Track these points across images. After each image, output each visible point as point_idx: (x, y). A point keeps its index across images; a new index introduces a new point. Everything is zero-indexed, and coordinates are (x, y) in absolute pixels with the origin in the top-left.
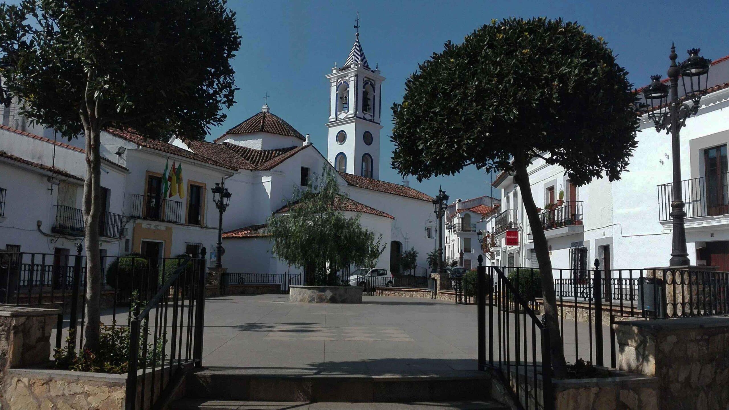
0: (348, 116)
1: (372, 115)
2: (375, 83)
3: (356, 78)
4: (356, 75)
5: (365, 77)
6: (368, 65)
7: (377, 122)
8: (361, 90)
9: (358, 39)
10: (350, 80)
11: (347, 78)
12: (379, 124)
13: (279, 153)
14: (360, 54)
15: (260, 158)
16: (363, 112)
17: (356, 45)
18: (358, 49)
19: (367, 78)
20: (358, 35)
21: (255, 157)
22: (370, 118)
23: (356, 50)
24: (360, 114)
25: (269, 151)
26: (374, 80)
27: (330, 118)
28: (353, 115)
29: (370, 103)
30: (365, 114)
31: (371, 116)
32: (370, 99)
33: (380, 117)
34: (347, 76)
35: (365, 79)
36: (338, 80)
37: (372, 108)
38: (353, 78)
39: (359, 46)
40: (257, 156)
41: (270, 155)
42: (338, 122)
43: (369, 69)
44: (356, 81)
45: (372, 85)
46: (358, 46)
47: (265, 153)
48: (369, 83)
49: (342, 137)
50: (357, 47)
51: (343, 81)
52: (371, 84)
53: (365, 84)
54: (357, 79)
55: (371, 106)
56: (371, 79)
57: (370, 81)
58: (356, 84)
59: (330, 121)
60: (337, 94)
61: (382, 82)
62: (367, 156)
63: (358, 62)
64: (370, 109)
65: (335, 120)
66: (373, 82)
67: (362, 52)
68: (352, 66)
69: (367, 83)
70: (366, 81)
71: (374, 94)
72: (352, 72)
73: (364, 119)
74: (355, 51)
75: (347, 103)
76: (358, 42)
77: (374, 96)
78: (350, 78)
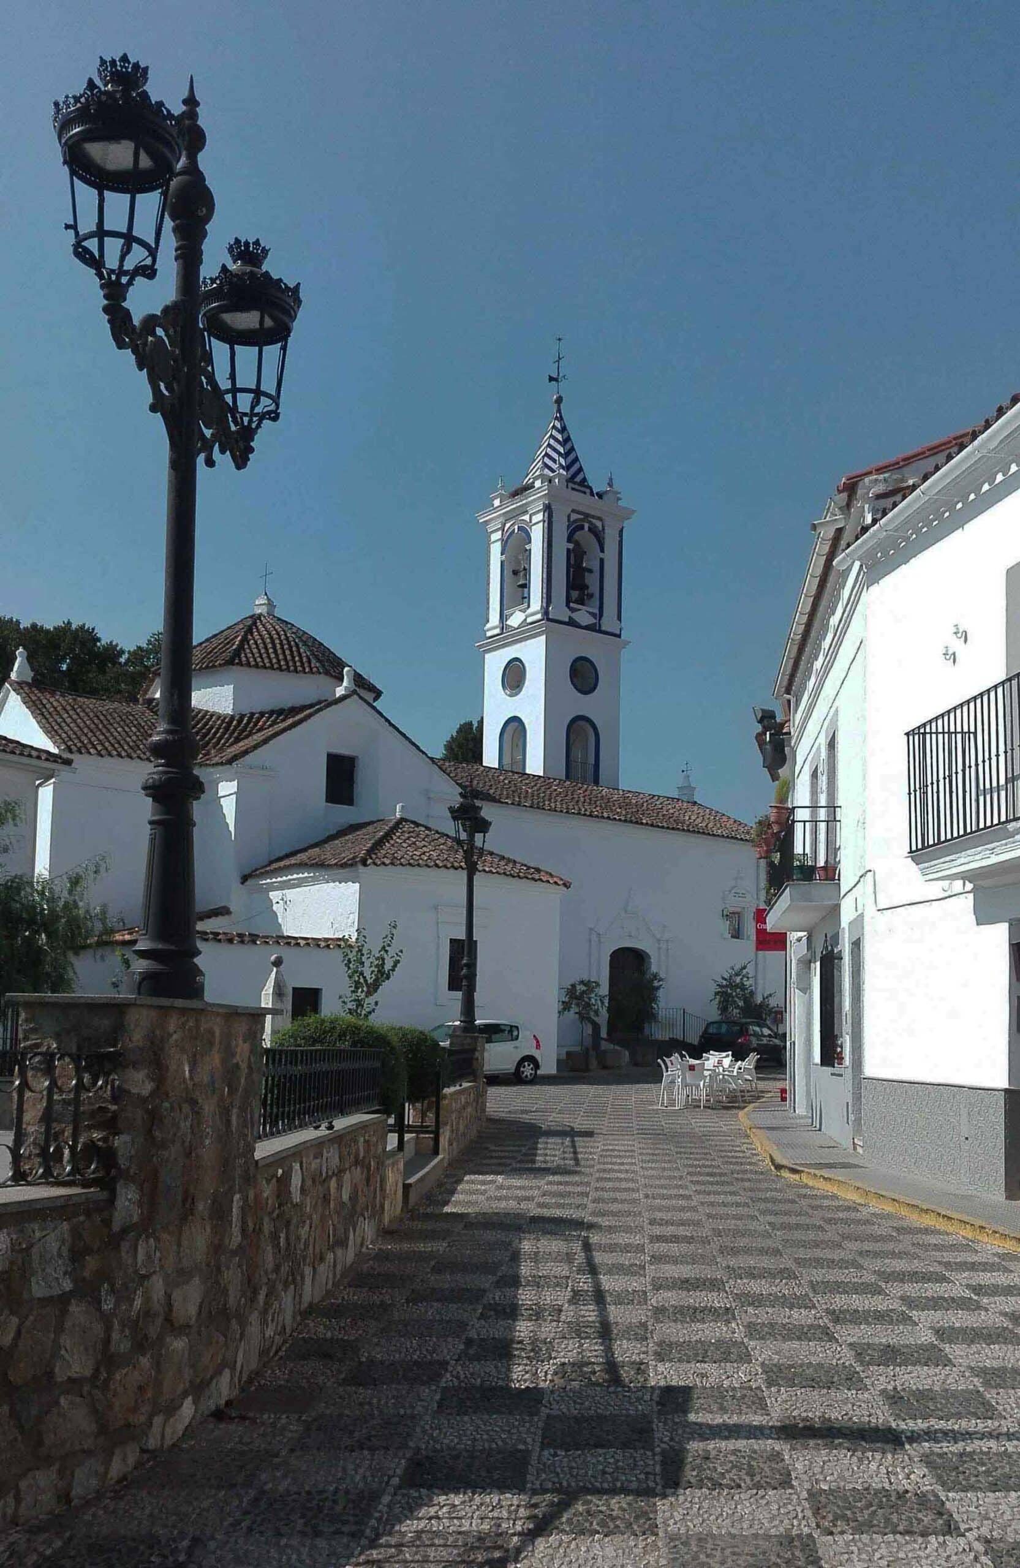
0: (529, 620)
1: (596, 611)
2: (603, 527)
3: (546, 514)
4: (548, 508)
5: (573, 511)
6: (584, 480)
7: (609, 630)
8: (562, 547)
9: (559, 411)
10: (533, 522)
11: (526, 518)
12: (619, 636)
13: (277, 718)
14: (562, 450)
15: (224, 734)
16: (568, 605)
17: (554, 427)
18: (560, 437)
19: (578, 512)
20: (559, 401)
21: (213, 731)
22: (592, 621)
23: (552, 442)
24: (560, 611)
25: (252, 714)
26: (600, 519)
27: (488, 626)
28: (539, 616)
29: (592, 580)
30: (573, 610)
31: (593, 615)
32: (590, 571)
33: (619, 618)
34: (527, 512)
35: (574, 517)
36: (504, 525)
37: (597, 595)
38: (539, 517)
39: (563, 430)
40: (218, 729)
41: (251, 725)
42: (507, 636)
43: (588, 491)
44: (546, 524)
45: (593, 530)
46: (558, 431)
47: (240, 721)
48: (586, 526)
49: (514, 676)
50: (554, 433)
51: (516, 527)
52: (590, 529)
53: (574, 529)
54: (550, 517)
55: (594, 588)
56: (593, 517)
57: (590, 522)
58: (546, 530)
59: (489, 634)
60: (502, 562)
61: (626, 523)
62: (582, 723)
63: (553, 471)
64: (591, 596)
65: (497, 631)
66: (599, 524)
67: (568, 446)
68: (538, 484)
69: (582, 528)
70: (575, 521)
71: (601, 555)
72: (535, 500)
73: (572, 623)
74: (549, 445)
75: (525, 586)
76: (560, 419)
77: (602, 561)
78: (534, 517)
